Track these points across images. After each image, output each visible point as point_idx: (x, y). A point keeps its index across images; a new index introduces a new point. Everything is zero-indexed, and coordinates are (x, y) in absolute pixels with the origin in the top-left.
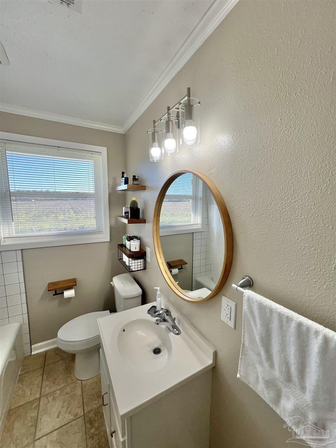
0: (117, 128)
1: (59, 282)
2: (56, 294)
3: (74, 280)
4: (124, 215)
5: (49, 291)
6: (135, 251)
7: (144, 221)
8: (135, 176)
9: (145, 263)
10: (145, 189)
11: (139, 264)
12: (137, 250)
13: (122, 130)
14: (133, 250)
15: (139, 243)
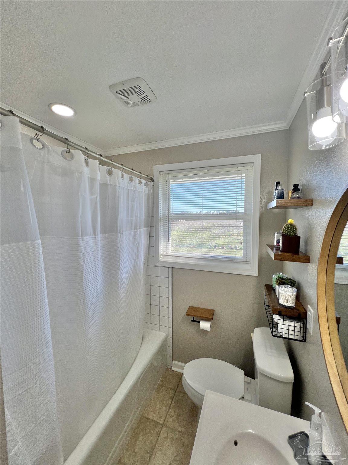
0: (279, 123)
1: (198, 308)
2: (193, 321)
3: (212, 312)
4: (275, 244)
5: (187, 315)
6: (286, 305)
7: (307, 260)
8: (298, 185)
9: (305, 332)
10: (312, 205)
11: (292, 328)
12: (288, 305)
13: (285, 125)
14: (282, 301)
15: (295, 294)
